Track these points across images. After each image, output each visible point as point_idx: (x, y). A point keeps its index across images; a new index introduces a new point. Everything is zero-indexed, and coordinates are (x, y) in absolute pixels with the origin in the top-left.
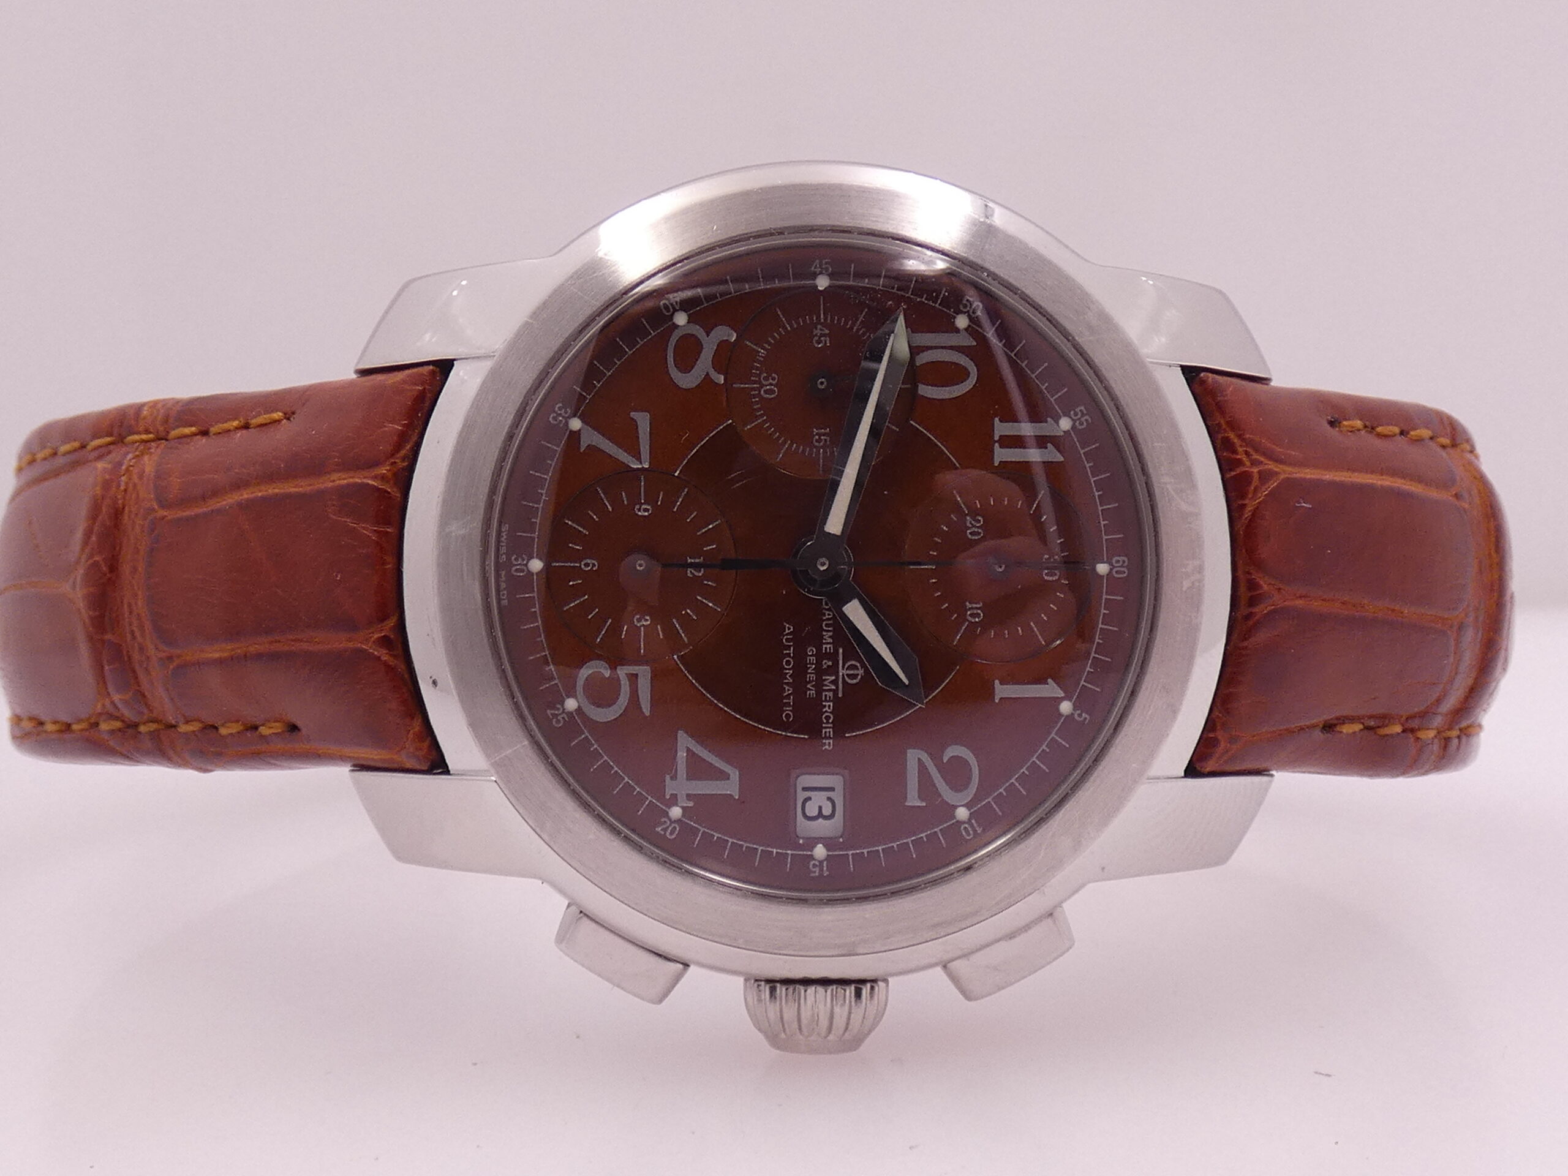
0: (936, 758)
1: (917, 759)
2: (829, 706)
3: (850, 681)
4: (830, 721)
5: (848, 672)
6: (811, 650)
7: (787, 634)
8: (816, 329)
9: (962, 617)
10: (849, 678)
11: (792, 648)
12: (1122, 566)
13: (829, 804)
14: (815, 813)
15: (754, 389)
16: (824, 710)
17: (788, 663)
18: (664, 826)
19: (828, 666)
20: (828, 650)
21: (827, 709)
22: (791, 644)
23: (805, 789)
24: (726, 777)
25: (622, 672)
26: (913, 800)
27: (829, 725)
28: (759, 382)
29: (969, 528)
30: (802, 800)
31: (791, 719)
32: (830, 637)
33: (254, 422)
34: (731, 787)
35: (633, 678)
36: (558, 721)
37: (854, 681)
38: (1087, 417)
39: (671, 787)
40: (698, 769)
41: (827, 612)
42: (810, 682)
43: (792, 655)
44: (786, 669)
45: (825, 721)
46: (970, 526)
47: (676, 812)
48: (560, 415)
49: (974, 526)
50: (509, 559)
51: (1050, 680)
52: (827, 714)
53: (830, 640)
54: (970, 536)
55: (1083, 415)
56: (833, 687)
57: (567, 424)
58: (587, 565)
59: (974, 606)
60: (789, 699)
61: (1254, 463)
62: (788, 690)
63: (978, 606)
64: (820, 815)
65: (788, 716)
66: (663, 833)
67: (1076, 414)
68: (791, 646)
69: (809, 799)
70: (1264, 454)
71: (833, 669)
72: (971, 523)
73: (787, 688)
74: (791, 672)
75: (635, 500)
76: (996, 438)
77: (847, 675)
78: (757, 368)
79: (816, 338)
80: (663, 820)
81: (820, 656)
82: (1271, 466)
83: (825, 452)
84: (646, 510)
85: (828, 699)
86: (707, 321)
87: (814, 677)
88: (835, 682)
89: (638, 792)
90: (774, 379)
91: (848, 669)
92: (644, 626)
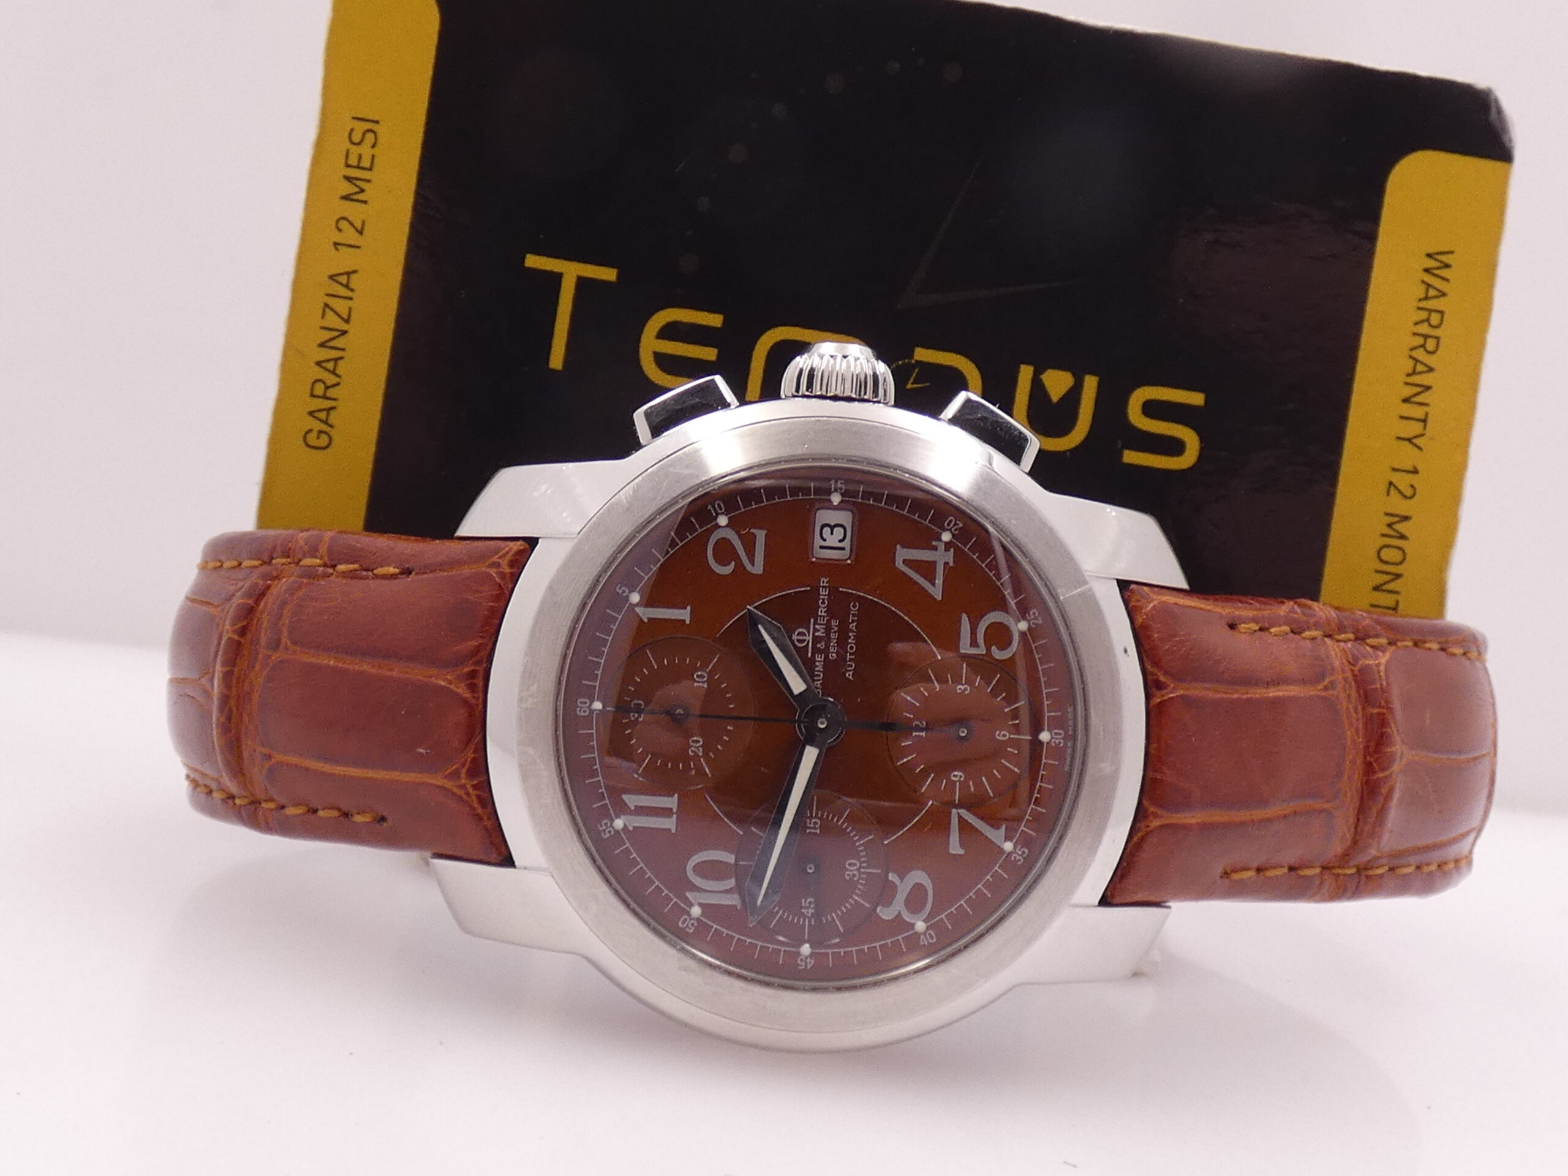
0: (740, 565)
1: (756, 565)
2: (821, 612)
3: (804, 631)
4: (821, 600)
5: (804, 638)
6: (833, 656)
7: (851, 670)
8: (812, 913)
9: (711, 674)
10: (804, 633)
11: (848, 659)
12: (582, 708)
13: (824, 536)
14: (836, 529)
15: (864, 868)
16: (826, 609)
17: (852, 648)
18: (956, 527)
19: (820, 643)
20: (819, 656)
21: (824, 610)
22: (848, 663)
23: (843, 549)
24: (905, 562)
25: (982, 650)
26: (761, 535)
27: (822, 597)
28: (860, 873)
29: (700, 746)
30: (846, 541)
31: (852, 603)
32: (817, 666)
33: (1252, 873)
34: (902, 554)
35: (974, 643)
36: (1034, 613)
37: (801, 630)
38: (601, 829)
39: (950, 557)
40: (927, 569)
41: (819, 686)
42: (835, 632)
43: (848, 654)
44: (853, 643)
45: (825, 600)
46: (699, 748)
47: (946, 537)
48: (1019, 855)
49: (697, 748)
50: (1065, 745)
51: (646, 620)
52: (824, 606)
53: (817, 664)
54: (700, 740)
55: (604, 830)
56: (817, 627)
57: (1015, 848)
58: (1004, 736)
59: (701, 685)
60: (852, 620)
61: (463, 787)
62: (853, 626)
63: (698, 684)
64: (832, 528)
65: (854, 606)
66: (958, 522)
67: (610, 832)
68: (849, 661)
69: (840, 541)
70: (453, 794)
71: (816, 640)
72: (699, 750)
73: (854, 628)
74: (849, 641)
75: (964, 785)
76: (675, 816)
77: (805, 635)
78: (861, 884)
79: (812, 906)
80: (957, 532)
81: (826, 651)
82: (449, 784)
83: (811, 814)
84: (955, 776)
85: (822, 618)
86: (900, 924)
87: (832, 636)
88: (815, 630)
89: (974, 555)
90: (848, 875)
91: (805, 640)
92: (963, 685)
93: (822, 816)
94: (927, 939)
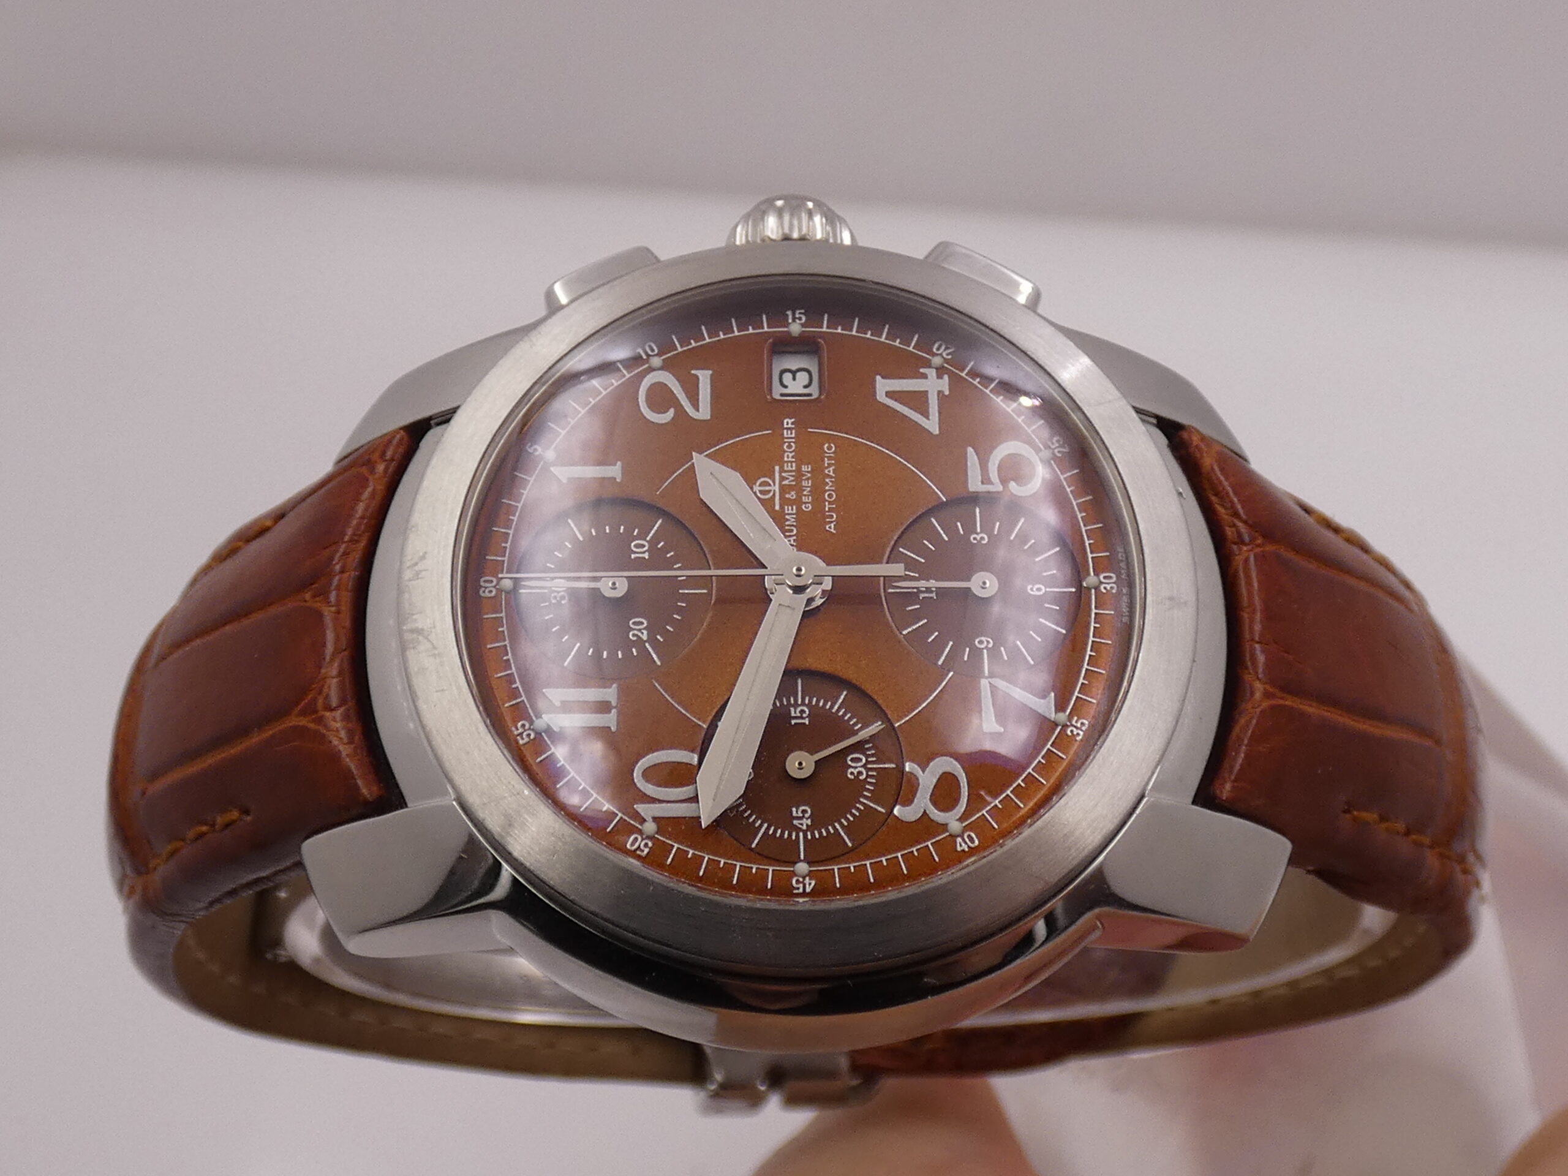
0: (680, 411)
1: (700, 410)
2: (788, 457)
3: (769, 480)
4: (787, 444)
5: (769, 488)
6: (807, 507)
7: (832, 522)
8: (807, 825)
9: (653, 543)
10: (768, 482)
11: (827, 509)
12: (486, 590)
13: (785, 383)
14: (798, 375)
15: (872, 762)
16: (793, 454)
17: (830, 496)
18: (948, 349)
19: (789, 493)
20: (790, 508)
21: (791, 455)
22: (827, 514)
23: (809, 394)
24: (889, 394)
25: (997, 487)
26: (704, 376)
27: (788, 440)
28: (868, 769)
29: (644, 629)
30: (813, 385)
31: (826, 445)
32: (788, 520)
34: (883, 386)
35: (986, 480)
36: (1058, 441)
37: (762, 480)
38: (516, 733)
39: (944, 385)
40: (918, 401)
41: (792, 542)
42: (808, 479)
43: (827, 503)
44: (833, 490)
45: (792, 444)
46: (643, 631)
47: (936, 362)
48: (1077, 728)
49: (639, 630)
50: (1120, 588)
51: (565, 481)
52: (790, 450)
53: (787, 517)
54: (644, 621)
55: (521, 734)
56: (783, 474)
57: (1070, 719)
58: (1039, 589)
59: (641, 555)
60: (828, 463)
62: (831, 471)
63: (636, 556)
64: (794, 373)
65: (829, 448)
66: (949, 346)
67: (529, 735)
68: (828, 512)
69: (806, 387)
71: (783, 489)
72: (643, 633)
73: (831, 474)
74: (827, 488)
75: (993, 654)
76: (614, 711)
77: (770, 485)
78: (870, 783)
79: (807, 815)
80: (950, 357)
81: (798, 502)
83: (796, 700)
84: (981, 642)
85: (789, 464)
86: (925, 826)
87: (804, 483)
88: (782, 479)
89: (975, 380)
90: (852, 773)
91: (770, 491)
92: (977, 534)
93: (810, 701)
94: (966, 843)
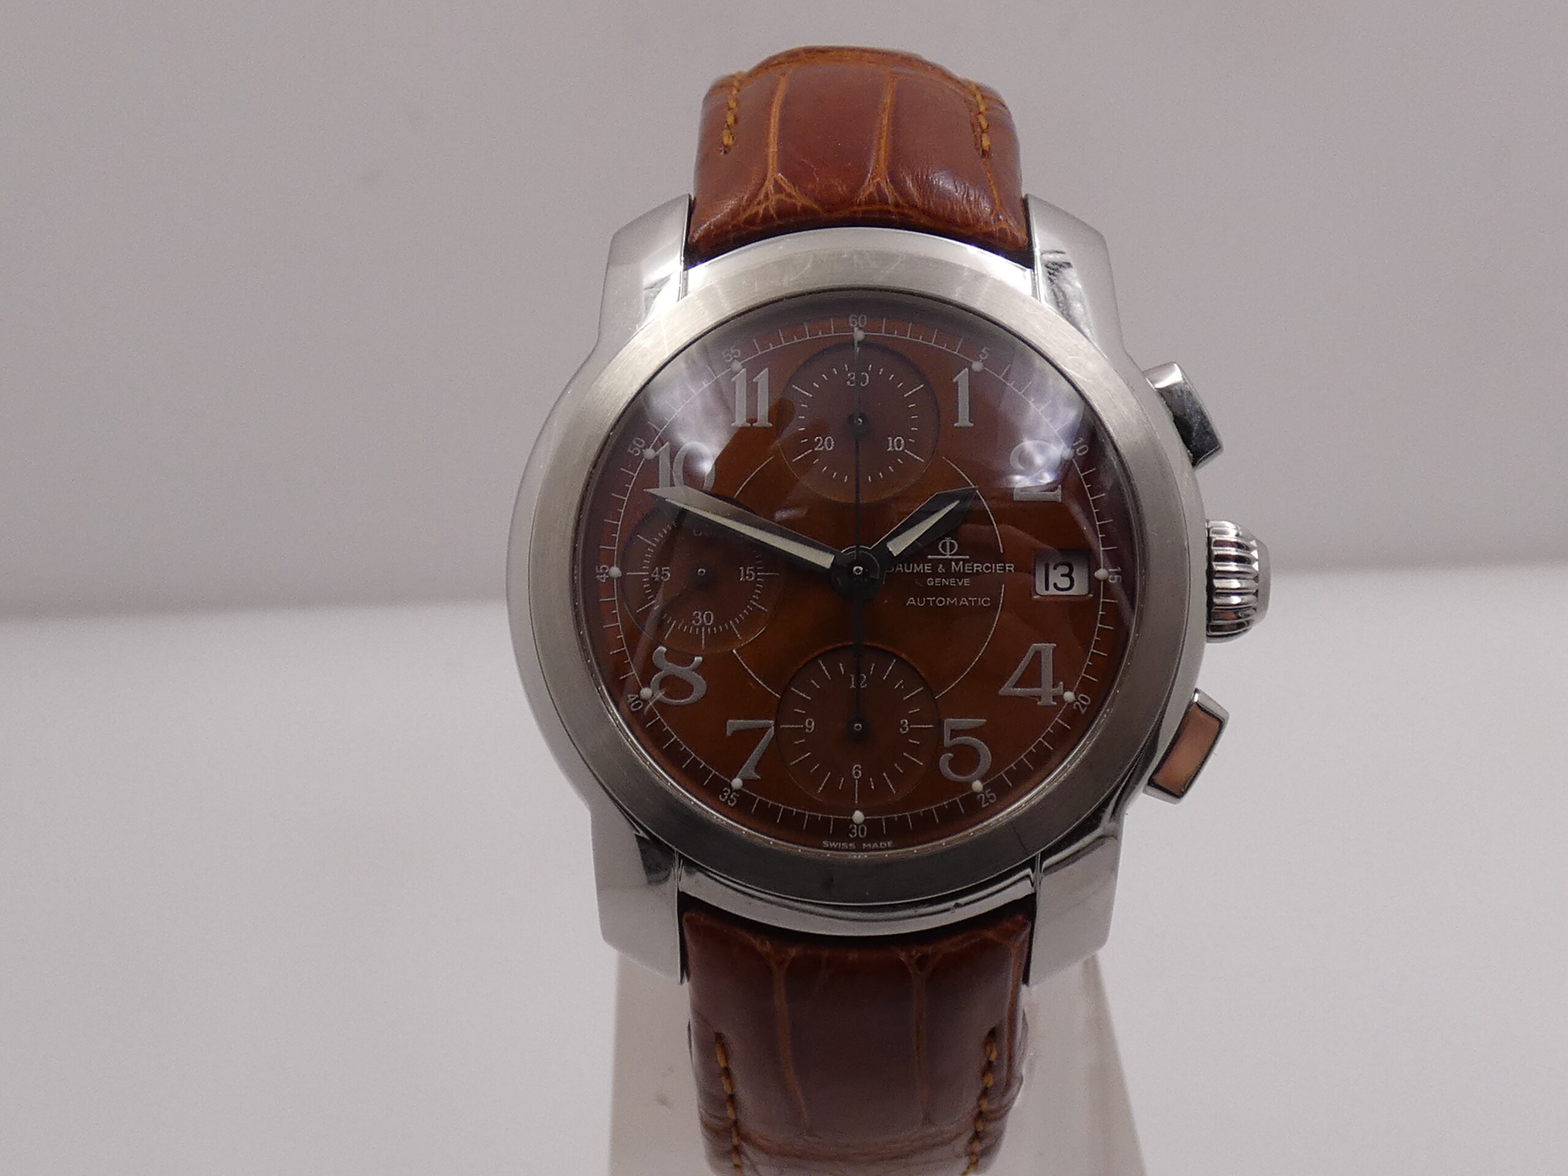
2: (977, 567)
3: (956, 549)
4: (990, 566)
5: (948, 550)
6: (930, 582)
7: (916, 602)
8: (654, 578)
9: (901, 454)
10: (954, 549)
11: (928, 598)
12: (857, 319)
13: (1059, 568)
14: (1067, 580)
15: (706, 631)
16: (981, 571)
17: (941, 602)
18: (1080, 707)
19: (943, 567)
20: (930, 568)
21: (979, 569)
22: (924, 599)
23: (1047, 588)
24: (1038, 654)
25: (947, 742)
26: (1056, 496)
27: (994, 567)
28: (700, 627)
30: (1055, 590)
31: (989, 599)
32: (918, 566)
33: (722, 1064)
34: (1046, 649)
35: (955, 733)
36: (992, 797)
37: (956, 545)
38: (731, 348)
39: (1047, 701)
40: (1032, 677)
41: (898, 569)
42: (957, 583)
43: (934, 598)
44: (946, 603)
45: (990, 570)
46: (823, 447)
47: (1069, 696)
48: (729, 796)
49: (823, 445)
50: (852, 840)
51: (955, 380)
52: (984, 568)
53: (921, 566)
54: (831, 448)
55: (730, 352)
56: (961, 563)
57: (737, 791)
58: (857, 774)
59: (891, 445)
60: (971, 601)
61: (767, 198)
62: (964, 601)
63: (891, 441)
64: (1068, 575)
65: (986, 602)
66: (1086, 708)
67: (728, 358)
68: (926, 600)
69: (1055, 585)
70: (759, 189)
71: (947, 563)
72: (820, 447)
73: (961, 603)
74: (948, 599)
75: (801, 733)
76: (748, 425)
77: (951, 551)
78: (688, 629)
79: (663, 578)
80: (1075, 708)
81: (935, 574)
83: (760, 571)
84: (810, 723)
85: (971, 568)
86: (648, 671)
87: (952, 580)
88: (957, 561)
89: (1052, 728)
90: (697, 614)
91: (945, 551)
92: (909, 725)
93: (759, 582)
94: (634, 701)
